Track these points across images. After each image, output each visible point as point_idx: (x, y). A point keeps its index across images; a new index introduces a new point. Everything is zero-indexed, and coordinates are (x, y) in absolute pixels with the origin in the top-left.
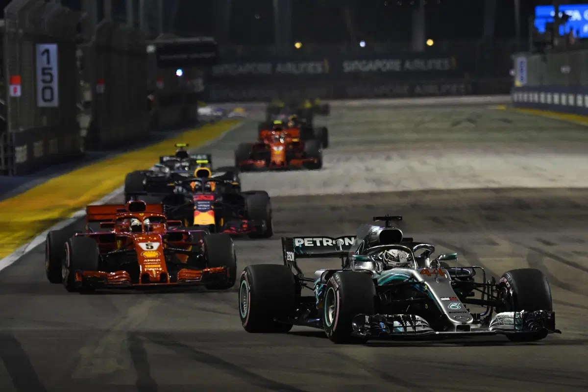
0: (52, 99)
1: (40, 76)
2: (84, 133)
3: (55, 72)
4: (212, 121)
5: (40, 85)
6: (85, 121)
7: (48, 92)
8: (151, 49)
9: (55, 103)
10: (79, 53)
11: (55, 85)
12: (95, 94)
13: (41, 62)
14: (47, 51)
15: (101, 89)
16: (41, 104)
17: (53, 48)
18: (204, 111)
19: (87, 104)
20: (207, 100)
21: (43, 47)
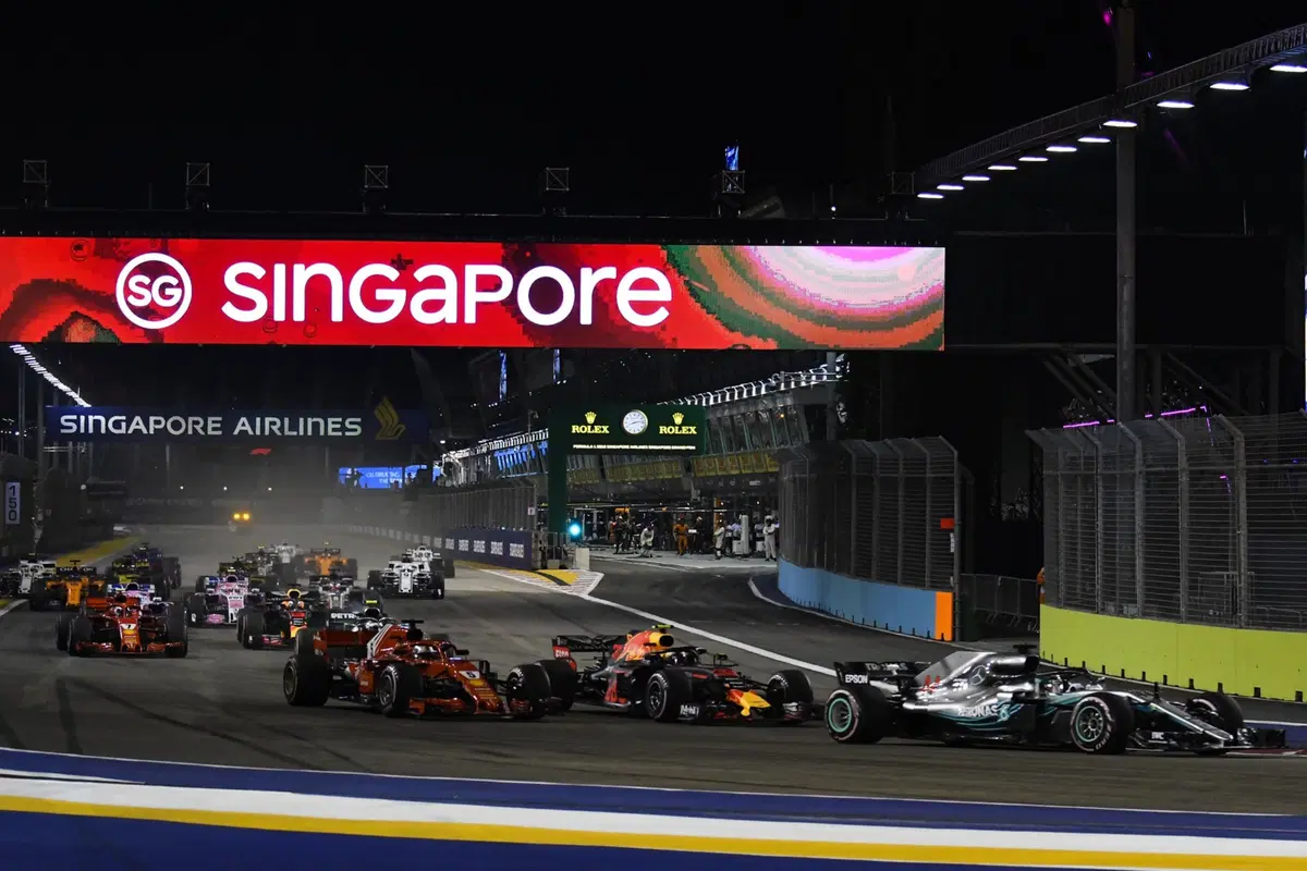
0: (15, 519)
1: (8, 503)
2: (36, 541)
3: (18, 502)
4: (122, 536)
5: (8, 509)
6: (38, 533)
7: (13, 514)
8: (83, 487)
9: (17, 522)
10: (35, 488)
11: (18, 509)
12: (45, 517)
13: (9, 493)
14: (14, 487)
15: (49, 512)
16: (8, 521)
17: (17, 485)
18: (117, 528)
19: (39, 523)
20: (120, 522)
21: (10, 485)
